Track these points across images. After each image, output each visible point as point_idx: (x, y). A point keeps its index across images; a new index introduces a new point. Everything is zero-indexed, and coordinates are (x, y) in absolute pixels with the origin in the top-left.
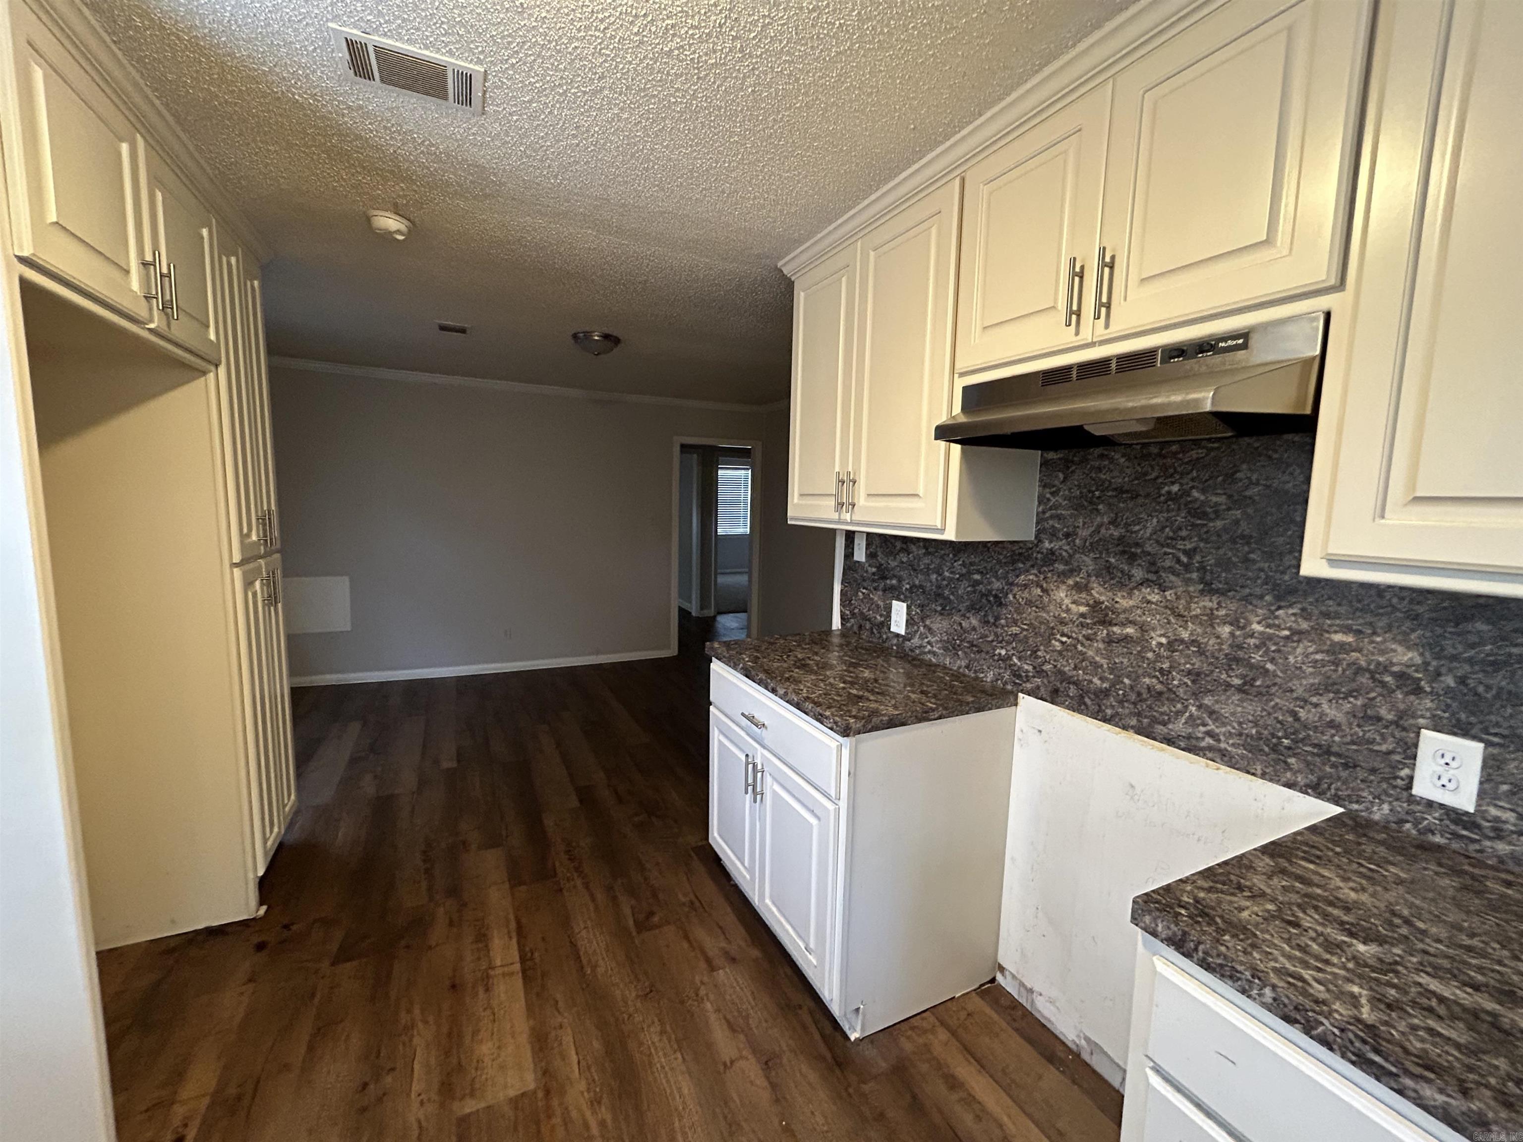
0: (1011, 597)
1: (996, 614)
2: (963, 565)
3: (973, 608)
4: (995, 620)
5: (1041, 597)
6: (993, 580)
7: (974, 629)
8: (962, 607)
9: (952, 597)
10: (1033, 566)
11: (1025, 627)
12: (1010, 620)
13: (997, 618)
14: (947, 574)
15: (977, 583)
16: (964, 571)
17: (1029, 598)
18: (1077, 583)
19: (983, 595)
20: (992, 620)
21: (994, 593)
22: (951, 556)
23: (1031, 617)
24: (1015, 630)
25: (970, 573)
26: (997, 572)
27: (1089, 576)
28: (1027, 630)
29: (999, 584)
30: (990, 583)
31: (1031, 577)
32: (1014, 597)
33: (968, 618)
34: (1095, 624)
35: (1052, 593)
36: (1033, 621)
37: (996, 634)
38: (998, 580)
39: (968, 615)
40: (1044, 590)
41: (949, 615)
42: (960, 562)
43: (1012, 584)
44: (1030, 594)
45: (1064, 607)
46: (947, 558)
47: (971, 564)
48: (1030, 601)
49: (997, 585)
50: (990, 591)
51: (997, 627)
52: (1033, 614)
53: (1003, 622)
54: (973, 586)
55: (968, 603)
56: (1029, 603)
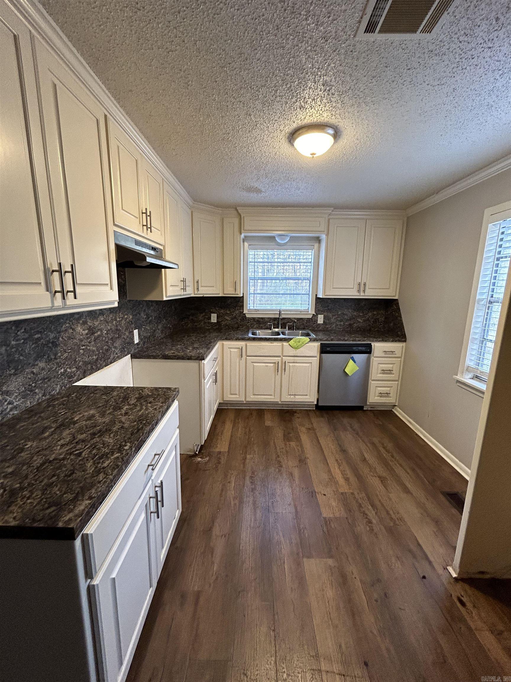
0: (61, 339)
1: (55, 352)
2: (26, 331)
3: (39, 357)
4: (55, 356)
5: (72, 333)
6: (50, 333)
7: (43, 369)
8: (31, 361)
9: (21, 358)
10: (67, 320)
11: (70, 351)
12: (62, 352)
13: (56, 354)
14: (13, 343)
15: (39, 339)
16: (27, 336)
17: (69, 335)
18: (83, 321)
19: (43, 345)
20: (53, 357)
21: (51, 341)
22: (13, 328)
23: (71, 344)
24: (66, 355)
25: (31, 336)
26: (50, 328)
27: (86, 317)
28: (70, 352)
29: (53, 334)
30: (47, 336)
31: (67, 325)
32: (62, 338)
33: (37, 365)
34: (90, 336)
35: (76, 329)
36: (72, 347)
37: (57, 363)
38: (52, 333)
39: (36, 363)
40: (73, 329)
41: (22, 371)
42: (23, 330)
43: (60, 332)
44: (68, 333)
45: (81, 334)
46: (10, 331)
47: (31, 329)
48: (70, 337)
49: (52, 336)
50: (49, 342)
51: (57, 359)
52: (72, 342)
53: (59, 354)
54: (36, 343)
55: (35, 355)
56: (69, 338)
